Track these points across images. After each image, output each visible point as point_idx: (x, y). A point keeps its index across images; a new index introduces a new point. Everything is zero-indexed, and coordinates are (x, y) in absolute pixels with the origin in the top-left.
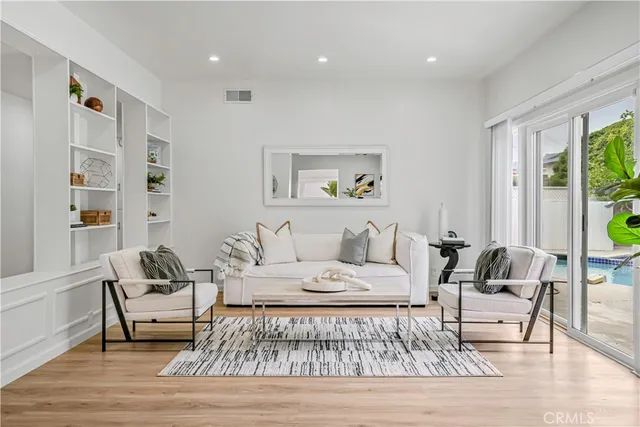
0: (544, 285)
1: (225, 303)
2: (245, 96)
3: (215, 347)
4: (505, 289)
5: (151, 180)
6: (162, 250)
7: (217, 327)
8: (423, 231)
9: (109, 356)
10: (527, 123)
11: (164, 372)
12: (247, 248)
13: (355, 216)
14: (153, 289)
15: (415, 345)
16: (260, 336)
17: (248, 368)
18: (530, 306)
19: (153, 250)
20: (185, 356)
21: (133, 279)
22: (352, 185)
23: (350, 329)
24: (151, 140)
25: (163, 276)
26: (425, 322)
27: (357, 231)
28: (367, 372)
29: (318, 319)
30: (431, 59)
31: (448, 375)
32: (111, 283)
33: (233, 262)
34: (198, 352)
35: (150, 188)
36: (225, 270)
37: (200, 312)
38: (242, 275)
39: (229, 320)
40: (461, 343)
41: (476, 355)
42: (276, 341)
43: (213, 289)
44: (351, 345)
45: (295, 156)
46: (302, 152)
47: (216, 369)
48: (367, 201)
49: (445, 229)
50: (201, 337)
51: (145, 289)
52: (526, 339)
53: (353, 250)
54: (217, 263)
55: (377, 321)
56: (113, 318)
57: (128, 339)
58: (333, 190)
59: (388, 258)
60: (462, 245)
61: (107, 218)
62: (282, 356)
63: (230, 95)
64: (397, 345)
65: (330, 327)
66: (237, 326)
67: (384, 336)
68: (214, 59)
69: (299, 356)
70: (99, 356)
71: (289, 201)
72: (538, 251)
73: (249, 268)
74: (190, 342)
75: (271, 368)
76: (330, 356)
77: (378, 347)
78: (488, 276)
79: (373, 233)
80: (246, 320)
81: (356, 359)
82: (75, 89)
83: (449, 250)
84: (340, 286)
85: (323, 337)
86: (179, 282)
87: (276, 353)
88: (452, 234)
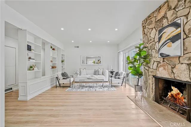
0: (124, 77)
1: (75, 81)
2: (78, 47)
3: (74, 87)
4: (119, 78)
5: (62, 61)
6: (65, 72)
7: (74, 85)
8: (108, 69)
9: (57, 89)
10: (124, 52)
11: (66, 91)
12: (78, 72)
13: (97, 67)
14: (64, 79)
15: (105, 87)
16: (80, 86)
17: (79, 90)
18: (122, 80)
19: (63, 72)
20: (69, 89)
21: (61, 77)
22: (97, 62)
23: (95, 85)
24: (62, 55)
25: (65, 76)
26: (108, 84)
27: (97, 69)
28: (97, 90)
29: (90, 84)
30: (108, 42)
31: (109, 90)
32: (57, 77)
33: (76, 75)
34: (71, 88)
35: (62, 63)
36: (75, 76)
37: (71, 82)
38: (77, 77)
39: (75, 84)
40: (112, 86)
41: (114, 88)
42: (83, 87)
43: (73, 79)
44: (95, 87)
45: (87, 57)
46: (88, 56)
47: (74, 90)
48: (100, 64)
49: (111, 69)
50: (71, 86)
51: (62, 79)
52: (122, 85)
53: (96, 73)
54: (73, 75)
55: (99, 84)
56: (58, 83)
57: (60, 86)
58: (94, 63)
59: (102, 74)
60: (114, 72)
61: (56, 68)
62: (84, 89)
63: (75, 47)
64: (102, 87)
65: (92, 85)
66: (77, 85)
67: (100, 86)
68: (73, 41)
69: (87, 89)
70: (56, 89)
71: (86, 64)
72: (123, 72)
73: (79, 75)
74: (70, 87)
75: (82, 90)
76: (92, 89)
77: (99, 87)
78: (116, 76)
79: (99, 70)
80: (78, 84)
81: (95, 89)
82: (51, 47)
83: (112, 72)
84: (93, 78)
85: (91, 86)
86: (68, 77)
87: (83, 88)
88: (112, 70)
